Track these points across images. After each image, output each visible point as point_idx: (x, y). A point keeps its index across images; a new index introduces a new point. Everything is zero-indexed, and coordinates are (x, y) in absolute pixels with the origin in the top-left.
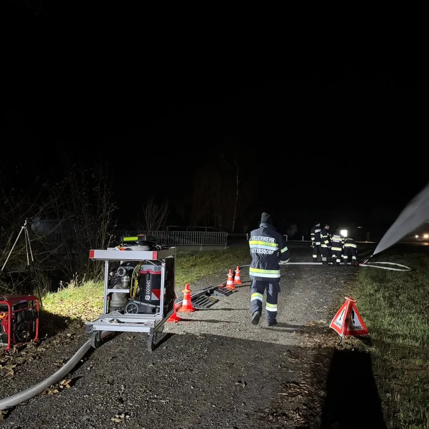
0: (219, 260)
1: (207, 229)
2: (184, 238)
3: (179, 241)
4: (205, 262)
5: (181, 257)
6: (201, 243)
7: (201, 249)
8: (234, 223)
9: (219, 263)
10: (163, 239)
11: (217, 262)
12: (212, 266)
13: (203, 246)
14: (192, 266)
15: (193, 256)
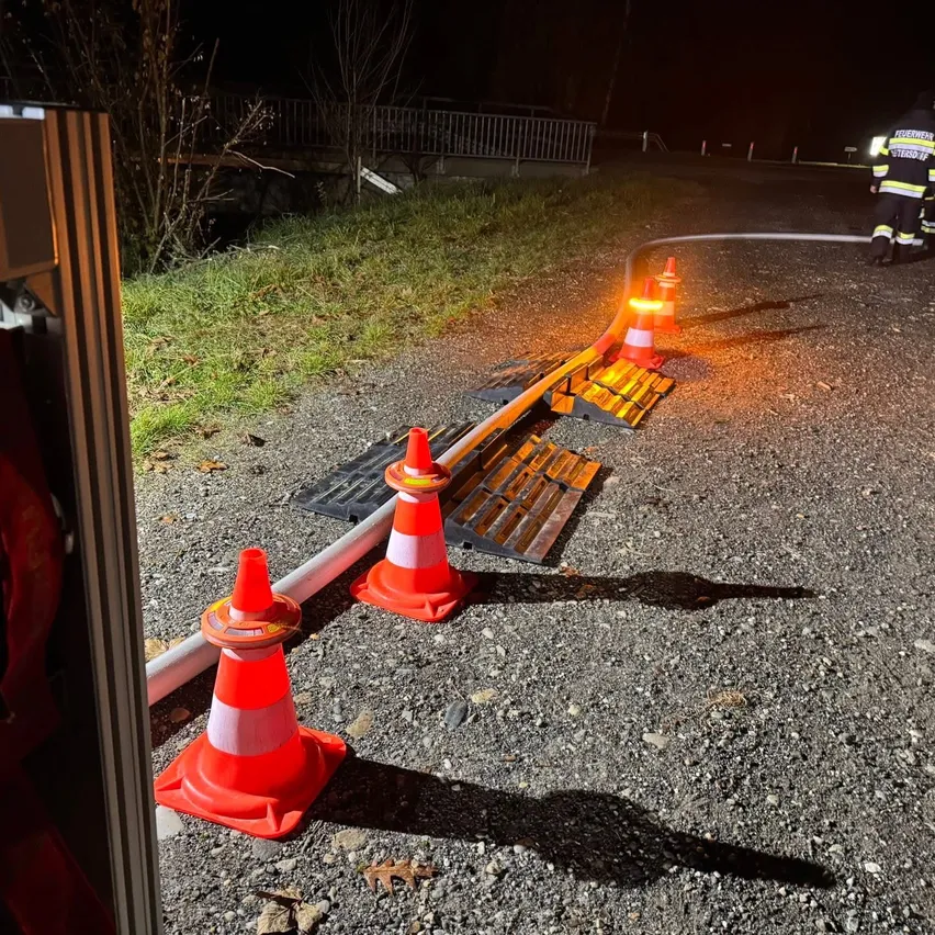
0: (573, 213)
1: (536, 111)
2: (466, 135)
3: (453, 142)
4: (527, 221)
5: (450, 196)
6: (515, 154)
7: (515, 170)
8: (608, 99)
9: (573, 224)
10: (406, 135)
11: (564, 221)
12: (551, 234)
13: (521, 162)
14: (483, 231)
15: (489, 193)
